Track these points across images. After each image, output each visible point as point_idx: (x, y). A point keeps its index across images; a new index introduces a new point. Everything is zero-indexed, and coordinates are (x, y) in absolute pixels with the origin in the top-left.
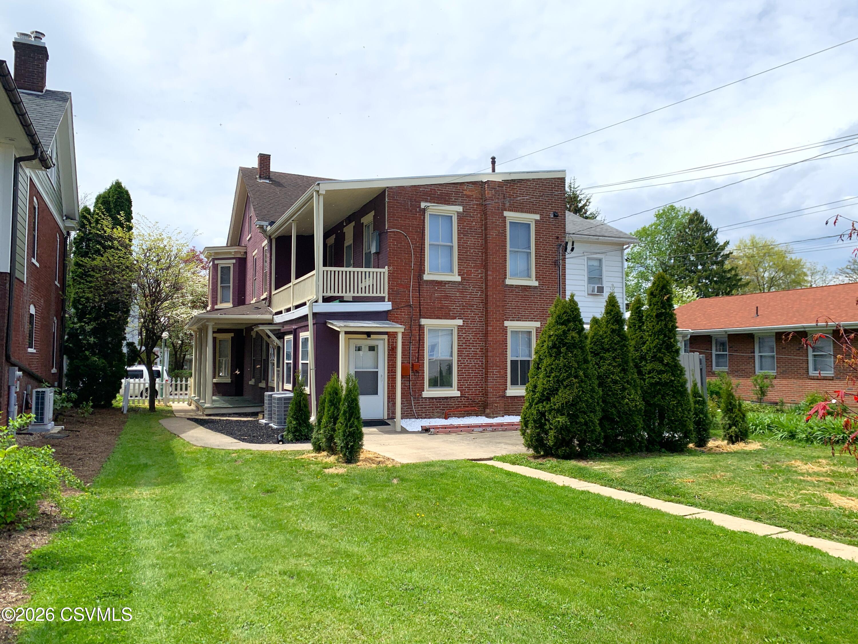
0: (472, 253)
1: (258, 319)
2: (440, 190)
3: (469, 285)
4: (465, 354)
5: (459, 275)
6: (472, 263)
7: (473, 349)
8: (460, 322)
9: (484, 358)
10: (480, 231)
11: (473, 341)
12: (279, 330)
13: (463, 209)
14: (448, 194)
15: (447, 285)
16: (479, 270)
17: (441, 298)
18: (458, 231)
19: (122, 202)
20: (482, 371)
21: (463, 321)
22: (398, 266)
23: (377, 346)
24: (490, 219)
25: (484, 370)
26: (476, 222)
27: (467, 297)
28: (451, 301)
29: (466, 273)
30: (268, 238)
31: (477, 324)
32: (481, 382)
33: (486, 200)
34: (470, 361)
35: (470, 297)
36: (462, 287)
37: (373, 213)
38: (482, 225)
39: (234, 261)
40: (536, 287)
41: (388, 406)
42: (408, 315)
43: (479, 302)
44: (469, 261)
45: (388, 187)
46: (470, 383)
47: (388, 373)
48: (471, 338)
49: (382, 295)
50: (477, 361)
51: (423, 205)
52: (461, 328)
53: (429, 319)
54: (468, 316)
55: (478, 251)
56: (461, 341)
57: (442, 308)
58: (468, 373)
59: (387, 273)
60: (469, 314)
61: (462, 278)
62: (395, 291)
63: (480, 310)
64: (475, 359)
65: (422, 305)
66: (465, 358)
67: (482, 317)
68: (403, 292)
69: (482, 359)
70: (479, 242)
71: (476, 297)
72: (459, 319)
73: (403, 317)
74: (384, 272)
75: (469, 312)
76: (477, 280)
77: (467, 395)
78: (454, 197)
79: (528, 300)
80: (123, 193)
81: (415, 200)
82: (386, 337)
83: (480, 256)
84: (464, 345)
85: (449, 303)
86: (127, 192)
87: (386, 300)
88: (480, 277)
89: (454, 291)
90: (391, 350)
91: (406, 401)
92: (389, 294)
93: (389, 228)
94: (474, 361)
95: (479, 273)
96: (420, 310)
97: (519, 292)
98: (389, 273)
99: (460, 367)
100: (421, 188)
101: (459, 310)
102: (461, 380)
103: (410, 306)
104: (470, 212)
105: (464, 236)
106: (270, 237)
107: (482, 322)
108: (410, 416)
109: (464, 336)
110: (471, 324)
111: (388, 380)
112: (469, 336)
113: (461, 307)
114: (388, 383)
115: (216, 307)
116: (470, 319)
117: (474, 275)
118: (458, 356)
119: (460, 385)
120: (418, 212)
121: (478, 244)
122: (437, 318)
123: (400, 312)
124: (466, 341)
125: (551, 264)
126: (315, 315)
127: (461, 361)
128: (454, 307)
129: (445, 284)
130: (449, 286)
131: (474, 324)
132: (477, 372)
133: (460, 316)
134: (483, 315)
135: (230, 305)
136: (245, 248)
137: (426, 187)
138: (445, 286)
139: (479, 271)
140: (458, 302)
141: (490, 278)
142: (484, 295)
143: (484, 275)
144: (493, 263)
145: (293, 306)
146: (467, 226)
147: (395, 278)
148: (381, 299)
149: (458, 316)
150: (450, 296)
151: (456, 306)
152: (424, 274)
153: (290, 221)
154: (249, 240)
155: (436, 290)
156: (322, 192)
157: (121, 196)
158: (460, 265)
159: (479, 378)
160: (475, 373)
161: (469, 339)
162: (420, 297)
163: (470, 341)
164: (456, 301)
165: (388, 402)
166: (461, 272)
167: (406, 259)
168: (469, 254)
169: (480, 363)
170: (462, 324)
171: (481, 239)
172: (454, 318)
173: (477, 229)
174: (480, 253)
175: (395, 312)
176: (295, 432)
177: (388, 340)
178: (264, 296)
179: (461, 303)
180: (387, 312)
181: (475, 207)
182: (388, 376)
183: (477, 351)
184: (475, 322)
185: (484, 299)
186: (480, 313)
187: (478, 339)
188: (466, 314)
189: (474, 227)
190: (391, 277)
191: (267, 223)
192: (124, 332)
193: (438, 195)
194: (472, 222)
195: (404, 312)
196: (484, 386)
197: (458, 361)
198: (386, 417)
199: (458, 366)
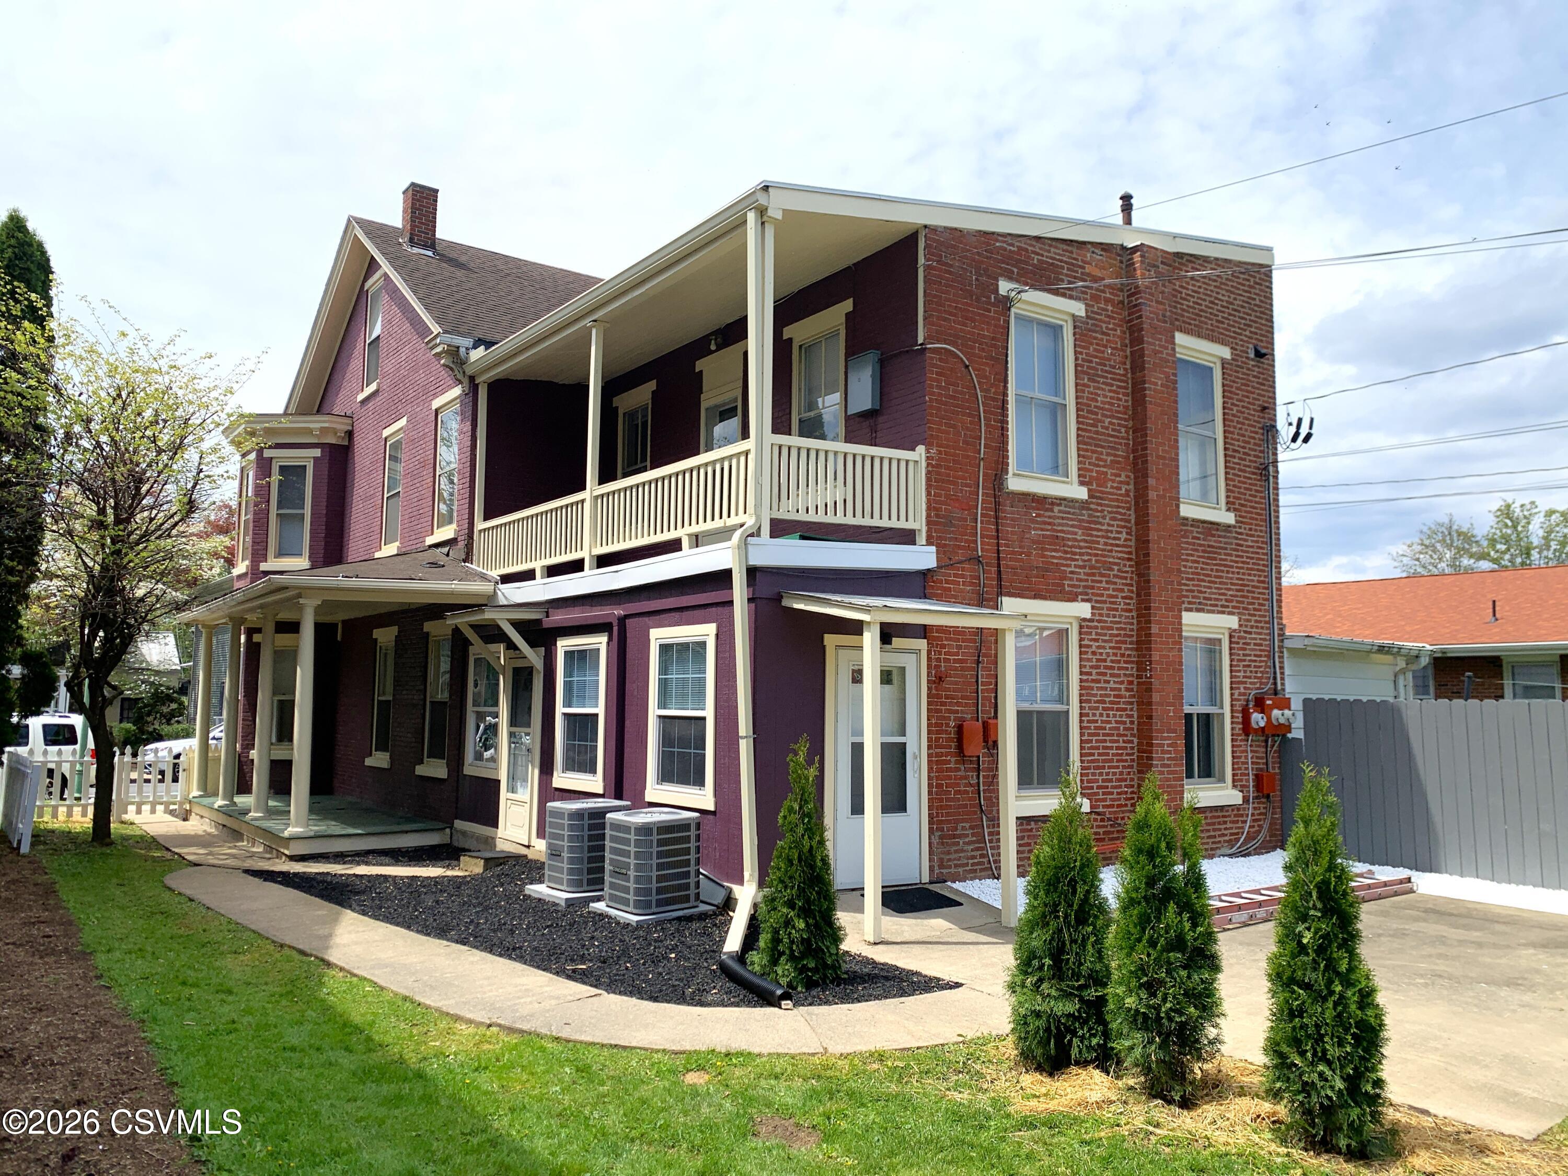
0: (1107, 428)
1: (452, 593)
2: (1038, 254)
3: (1102, 511)
4: (1095, 695)
5: (1082, 483)
6: (1108, 454)
7: (1112, 685)
8: (1083, 609)
9: (1135, 707)
10: (1122, 372)
11: (1112, 661)
12: (539, 621)
13: (1087, 311)
14: (1054, 267)
15: (1056, 509)
16: (1123, 475)
17: (1044, 543)
18: (1076, 366)
19: (28, 269)
20: (1132, 742)
21: (1093, 608)
22: (947, 446)
23: (903, 670)
24: (1149, 343)
25: (1136, 740)
26: (1113, 348)
27: (1098, 543)
28: (1066, 552)
29: (1097, 479)
30: (466, 381)
31: (1120, 616)
32: (1129, 773)
33: (1139, 292)
34: (1108, 716)
35: (1106, 544)
36: (1090, 516)
37: (847, 305)
38: (1126, 357)
39: (317, 453)
40: (1229, 526)
41: (930, 844)
42: (972, 584)
43: (1123, 559)
44: (1102, 447)
45: (926, 227)
46: (1108, 774)
47: (929, 747)
48: (1108, 654)
49: (910, 525)
50: (1121, 716)
51: (1004, 287)
52: (1088, 627)
53: (1018, 600)
54: (1102, 595)
55: (1119, 425)
56: (1089, 660)
57: (1047, 570)
58: (1104, 748)
59: (924, 464)
60: (1105, 589)
61: (1089, 490)
62: (944, 517)
63: (1126, 578)
64: (1118, 710)
65: (1005, 559)
66: (1097, 708)
67: (1131, 598)
68: (960, 519)
69: (1131, 710)
70: (1120, 400)
71: (1117, 545)
72: (1083, 600)
73: (962, 591)
74: (916, 462)
75: (1104, 585)
76: (1117, 500)
77: (1101, 810)
78: (1067, 275)
79: (1215, 559)
80: (30, 245)
81: (986, 270)
82: (922, 644)
83: (1123, 438)
84: (1094, 671)
85: (1060, 558)
86: (40, 245)
87: (922, 538)
88: (1123, 491)
89: (1072, 526)
90: (934, 682)
91: (971, 828)
92: (929, 523)
93: (929, 338)
94: (1115, 716)
95: (1121, 482)
96: (999, 572)
97: (1198, 539)
98: (928, 464)
99: (1086, 731)
100: (997, 241)
101: (1082, 577)
102: (1089, 768)
103: (978, 560)
104: (1100, 320)
105: (1089, 379)
106: (472, 379)
107: (1130, 611)
108: (981, 870)
109: (1094, 649)
110: (1108, 615)
111: (930, 770)
112: (1104, 648)
113: (1087, 570)
114: (930, 778)
115: (264, 567)
116: (1105, 602)
117: (1112, 487)
118: (1081, 702)
119: (1088, 781)
120: (994, 305)
121: (1119, 406)
122: (1035, 597)
123: (956, 575)
124: (1098, 660)
125: (1254, 473)
126: (752, 573)
127: (1087, 715)
128: (1073, 569)
129: (1053, 504)
130: (1060, 511)
131: (1114, 616)
132: (1121, 744)
133: (1087, 594)
134: (1132, 592)
135: (302, 562)
136: (349, 421)
137: (1009, 239)
138: (1052, 511)
139: (1123, 478)
140: (1081, 554)
141: (1152, 495)
142: (1133, 538)
143: (1131, 487)
144: (1158, 457)
145: (592, 556)
146: (1096, 357)
147: (943, 481)
148: (906, 537)
149: (1081, 594)
150: (1063, 539)
151: (1076, 566)
152: (1007, 473)
153: (587, 322)
154: (363, 402)
155: (1033, 521)
156: (775, 213)
157: (25, 254)
158: (1084, 457)
159: (1126, 761)
160: (1118, 748)
161: (1104, 657)
162: (998, 537)
163: (1105, 661)
164: (1075, 554)
165: (931, 831)
166: (1085, 477)
167: (967, 429)
168: (1100, 429)
169: (1128, 720)
170: (1089, 616)
171: (1124, 394)
172: (1072, 598)
173: (1114, 367)
174: (1123, 430)
175: (945, 575)
176: (803, 956)
177: (929, 652)
178: (446, 533)
179: (1086, 558)
180: (925, 574)
181: (1110, 308)
182: (929, 756)
183: (1120, 689)
184: (1117, 610)
185: (1133, 550)
186: (1126, 588)
187: (1123, 655)
188: (1099, 588)
189: (1109, 360)
190: (935, 479)
191: (468, 342)
192: (16, 622)
193: (1033, 265)
194: (1106, 347)
195: (963, 576)
196: (1135, 783)
197: (1081, 715)
198: (926, 879)
199: (1081, 728)
